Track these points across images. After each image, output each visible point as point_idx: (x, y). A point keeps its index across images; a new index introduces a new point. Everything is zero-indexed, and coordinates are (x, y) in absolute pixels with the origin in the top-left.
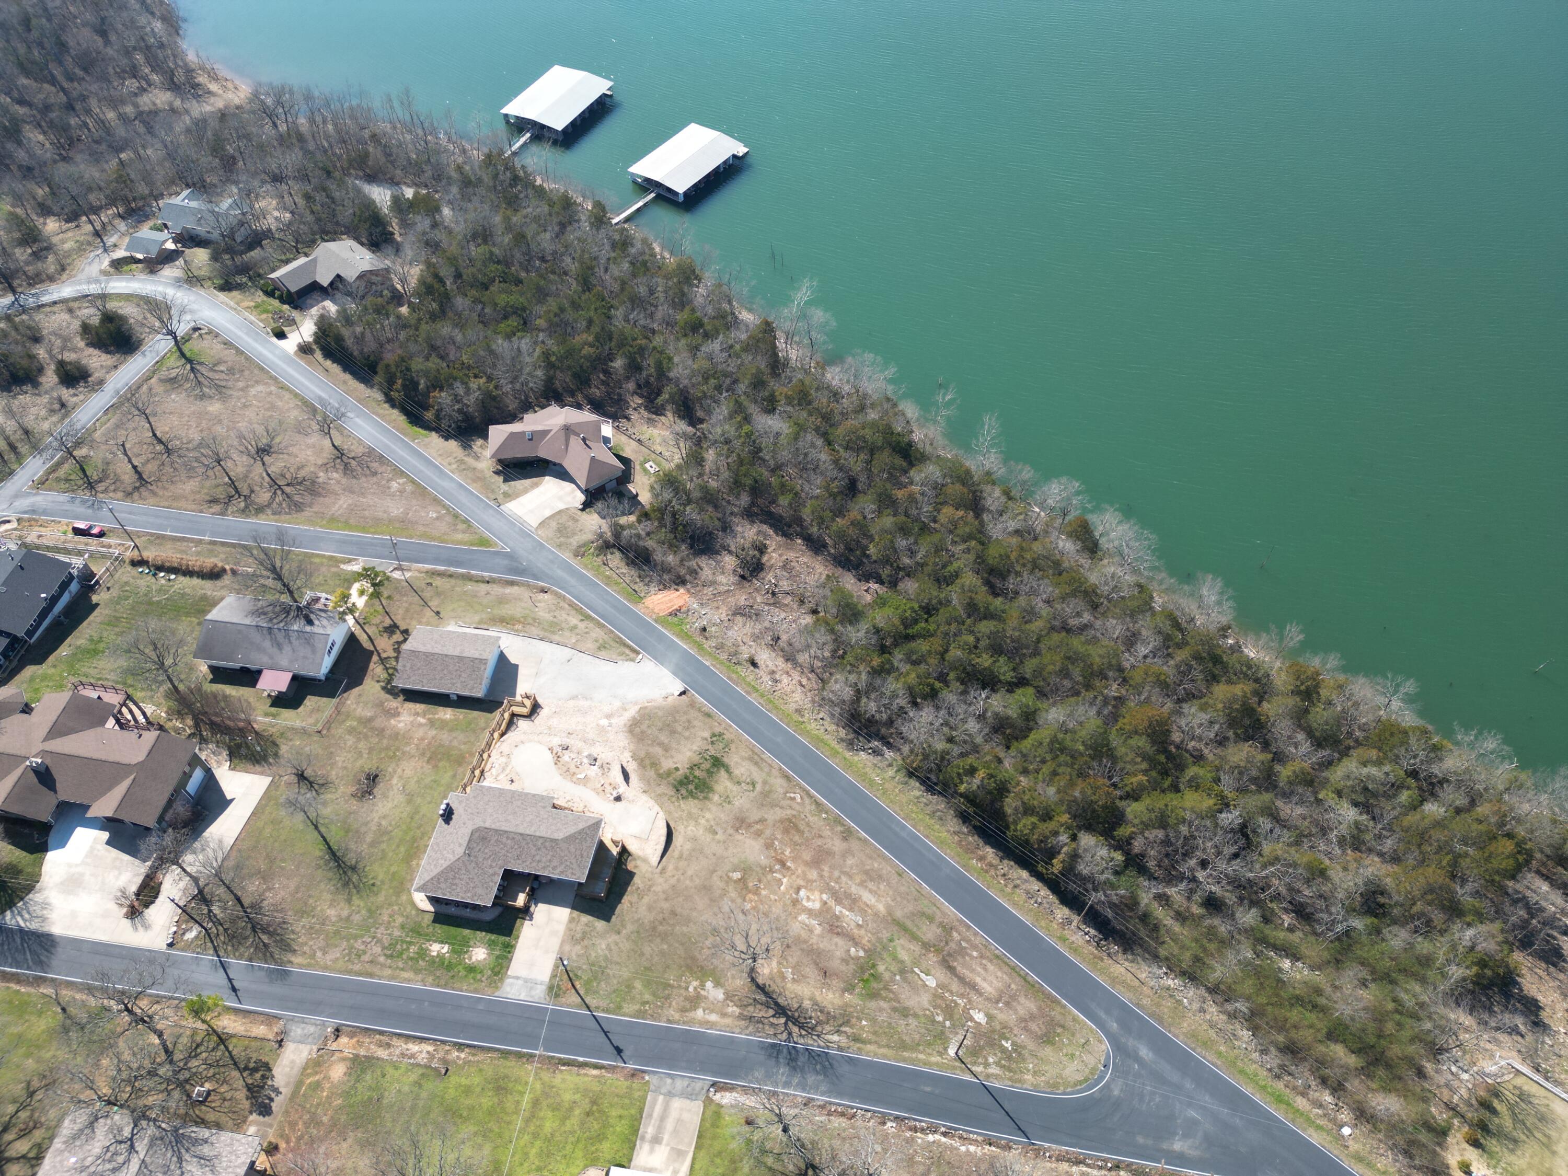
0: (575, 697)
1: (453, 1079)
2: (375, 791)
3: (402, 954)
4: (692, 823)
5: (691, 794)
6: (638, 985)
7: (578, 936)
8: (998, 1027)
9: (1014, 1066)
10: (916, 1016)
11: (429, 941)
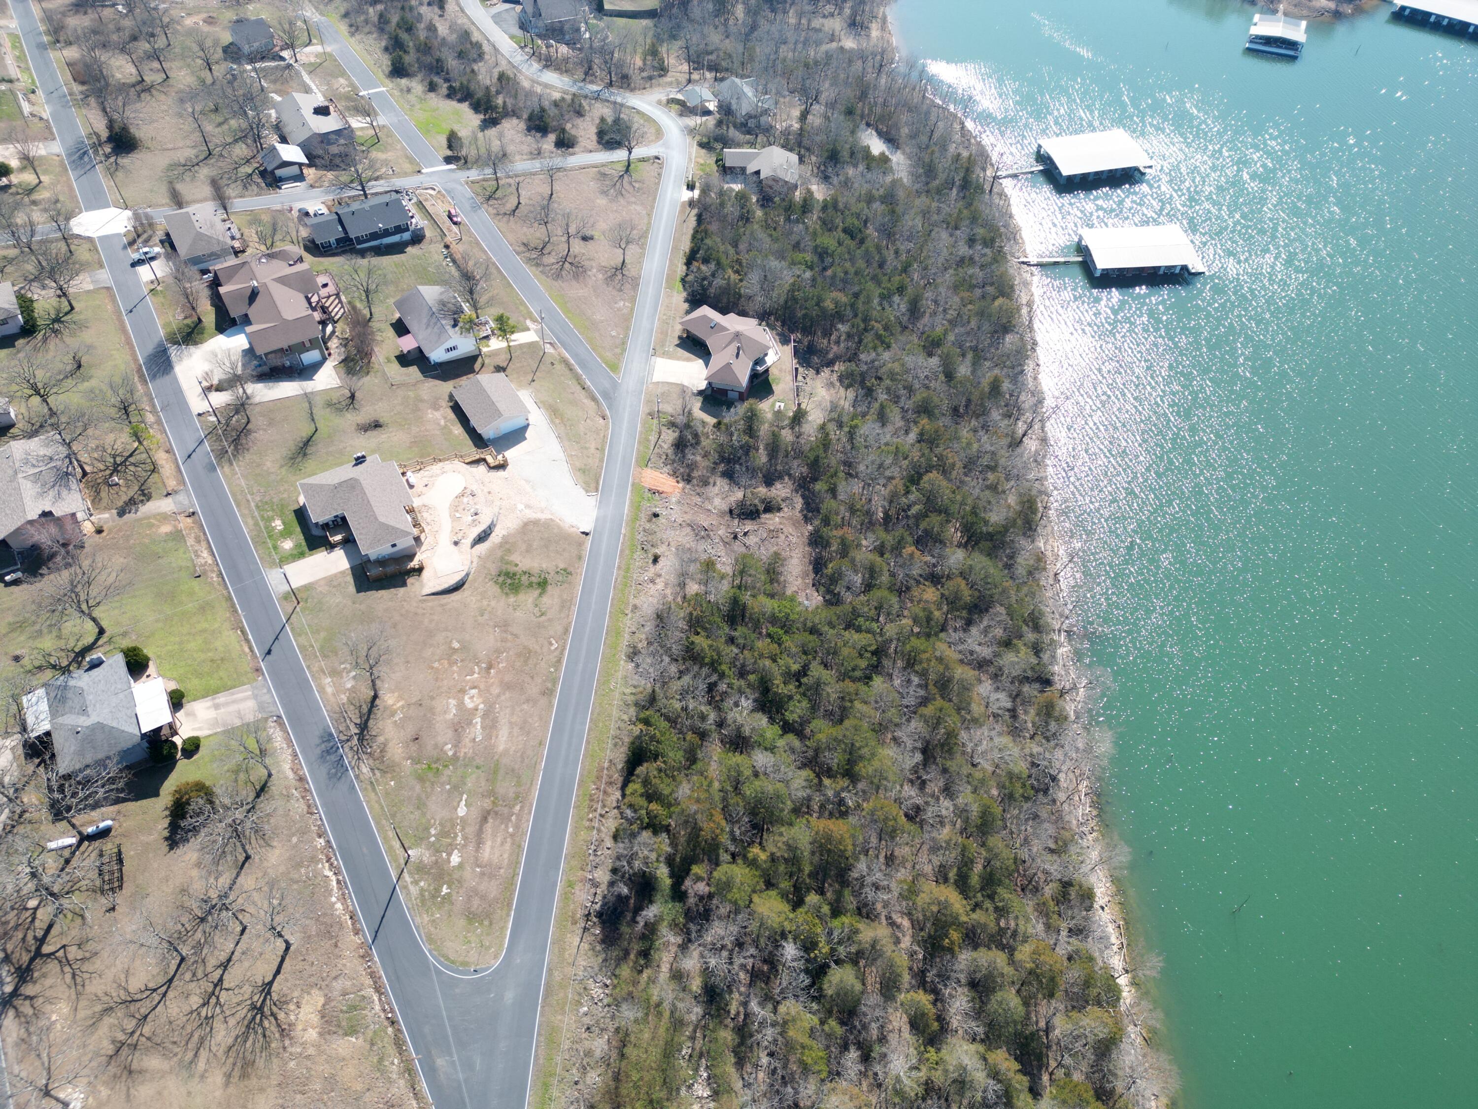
0: (528, 482)
1: (195, 583)
2: (369, 433)
3: (263, 510)
4: (479, 598)
5: (502, 585)
7: (335, 583)
8: (455, 876)
9: (429, 903)
10: (423, 814)
11: (280, 517)
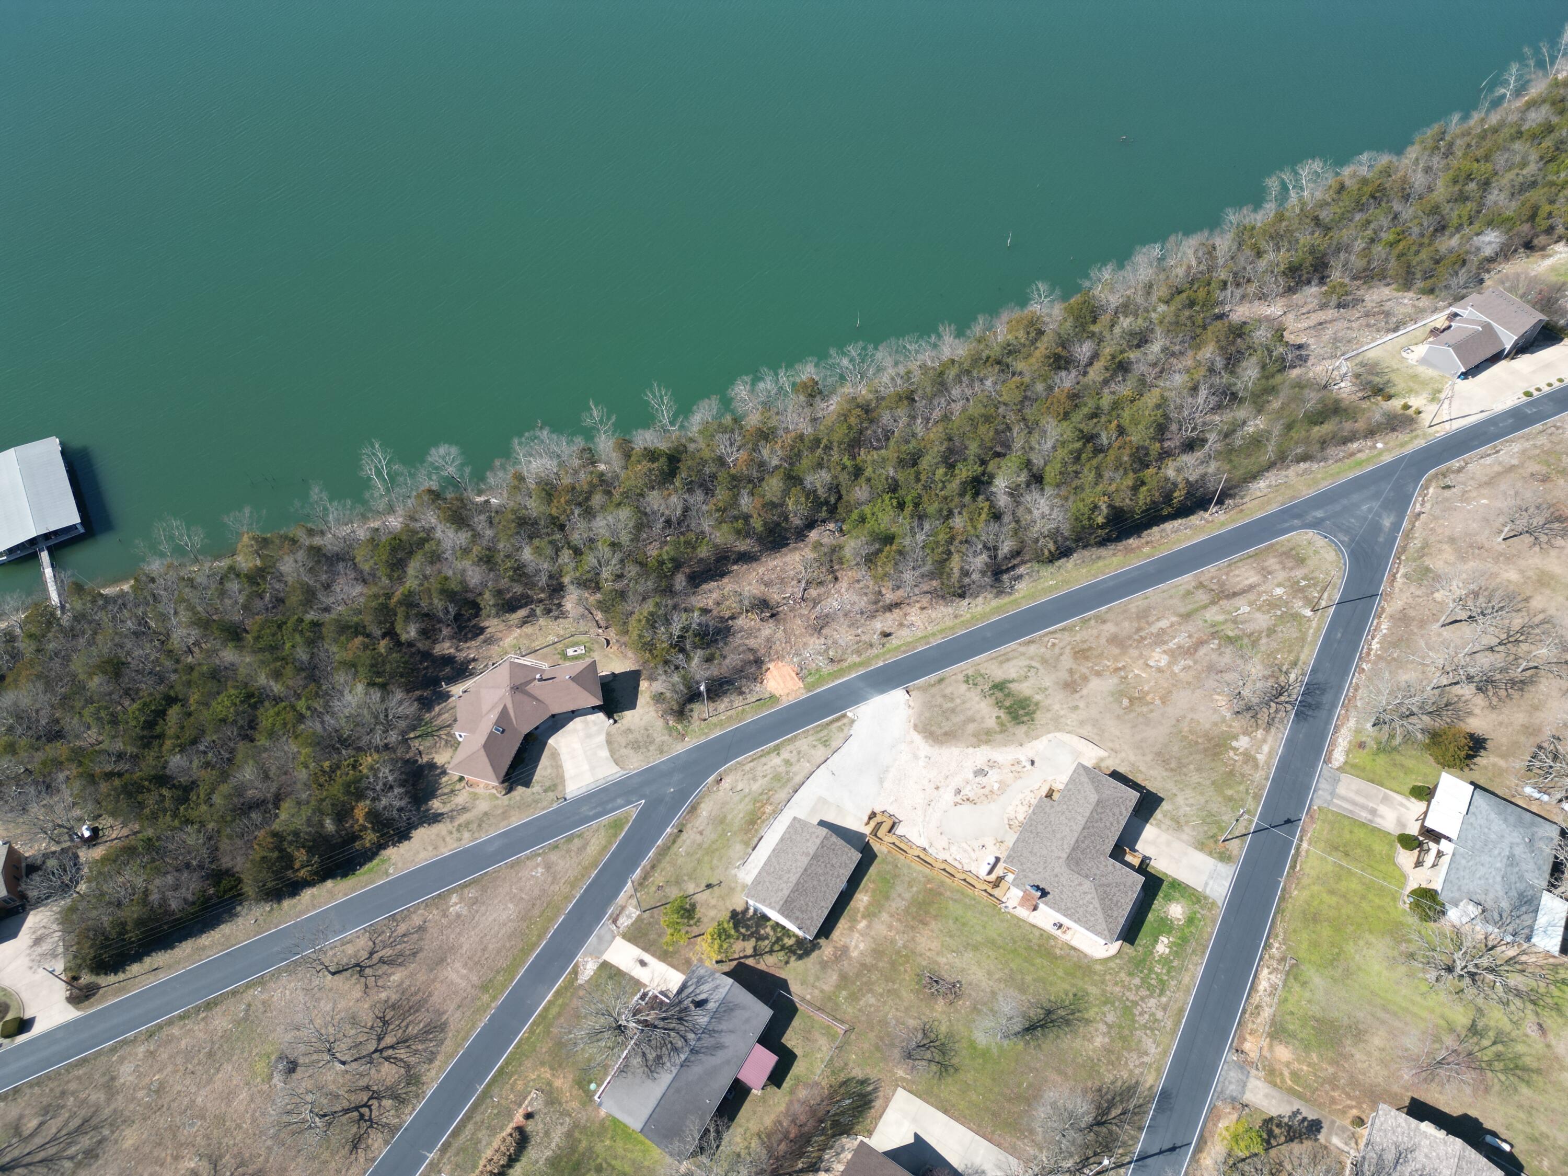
2: (951, 981)
3: (1161, 980)
4: (1062, 720)
5: (1031, 714)
6: (1229, 792)
7: (1174, 825)
8: (1289, 583)
9: (1321, 584)
10: (1275, 625)
11: (1152, 953)
